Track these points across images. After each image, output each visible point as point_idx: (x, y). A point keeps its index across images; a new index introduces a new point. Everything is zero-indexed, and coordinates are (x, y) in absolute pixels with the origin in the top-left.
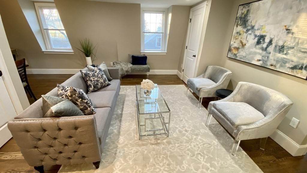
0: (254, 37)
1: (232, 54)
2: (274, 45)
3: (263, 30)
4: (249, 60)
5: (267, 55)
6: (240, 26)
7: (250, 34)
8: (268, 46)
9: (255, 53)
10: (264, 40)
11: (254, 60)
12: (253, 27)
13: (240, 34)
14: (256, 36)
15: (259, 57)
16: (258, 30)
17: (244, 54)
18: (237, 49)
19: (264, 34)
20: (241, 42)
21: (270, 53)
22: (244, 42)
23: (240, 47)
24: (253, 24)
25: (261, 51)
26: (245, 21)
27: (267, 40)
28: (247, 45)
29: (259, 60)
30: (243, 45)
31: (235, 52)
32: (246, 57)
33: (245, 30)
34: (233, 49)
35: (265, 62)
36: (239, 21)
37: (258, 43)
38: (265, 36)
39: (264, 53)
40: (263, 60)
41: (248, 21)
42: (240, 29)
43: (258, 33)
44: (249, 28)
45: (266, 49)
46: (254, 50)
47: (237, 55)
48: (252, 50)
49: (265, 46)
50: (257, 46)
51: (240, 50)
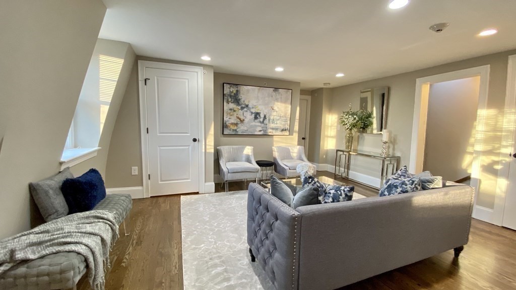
0: (250, 114)
1: (230, 130)
2: (267, 119)
3: (257, 109)
4: (252, 132)
5: (265, 126)
6: (232, 103)
7: (246, 111)
8: (264, 120)
9: (256, 126)
10: (260, 116)
11: (256, 131)
12: (247, 106)
13: (234, 111)
14: (252, 113)
15: (260, 129)
16: (252, 108)
17: (246, 128)
18: (236, 124)
19: (259, 111)
20: (238, 118)
21: (267, 125)
22: (242, 118)
23: (239, 123)
24: (247, 104)
25: (260, 124)
26: (236, 99)
27: (262, 116)
28: (246, 120)
29: (261, 131)
30: (242, 121)
31: (233, 127)
32: (247, 130)
33: (239, 108)
34: (230, 125)
35: (265, 131)
36: (229, 98)
37: (256, 118)
38: (260, 113)
39: (263, 125)
40: (263, 130)
41: (239, 100)
42: (232, 106)
43: (253, 111)
44: (243, 106)
45: (263, 122)
46: (254, 123)
47: (237, 130)
48: (252, 124)
49: (262, 120)
50: (256, 121)
51: (239, 125)
